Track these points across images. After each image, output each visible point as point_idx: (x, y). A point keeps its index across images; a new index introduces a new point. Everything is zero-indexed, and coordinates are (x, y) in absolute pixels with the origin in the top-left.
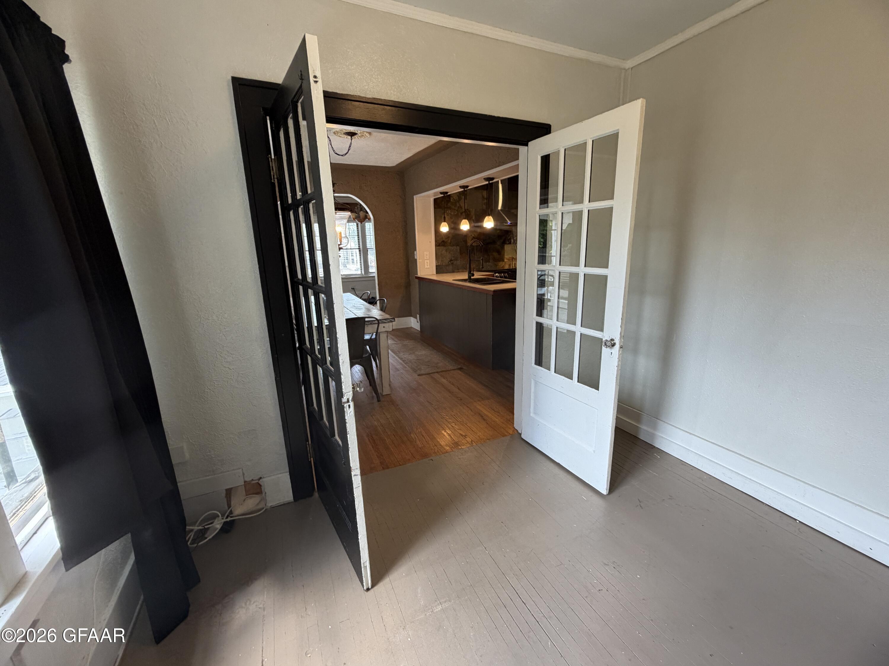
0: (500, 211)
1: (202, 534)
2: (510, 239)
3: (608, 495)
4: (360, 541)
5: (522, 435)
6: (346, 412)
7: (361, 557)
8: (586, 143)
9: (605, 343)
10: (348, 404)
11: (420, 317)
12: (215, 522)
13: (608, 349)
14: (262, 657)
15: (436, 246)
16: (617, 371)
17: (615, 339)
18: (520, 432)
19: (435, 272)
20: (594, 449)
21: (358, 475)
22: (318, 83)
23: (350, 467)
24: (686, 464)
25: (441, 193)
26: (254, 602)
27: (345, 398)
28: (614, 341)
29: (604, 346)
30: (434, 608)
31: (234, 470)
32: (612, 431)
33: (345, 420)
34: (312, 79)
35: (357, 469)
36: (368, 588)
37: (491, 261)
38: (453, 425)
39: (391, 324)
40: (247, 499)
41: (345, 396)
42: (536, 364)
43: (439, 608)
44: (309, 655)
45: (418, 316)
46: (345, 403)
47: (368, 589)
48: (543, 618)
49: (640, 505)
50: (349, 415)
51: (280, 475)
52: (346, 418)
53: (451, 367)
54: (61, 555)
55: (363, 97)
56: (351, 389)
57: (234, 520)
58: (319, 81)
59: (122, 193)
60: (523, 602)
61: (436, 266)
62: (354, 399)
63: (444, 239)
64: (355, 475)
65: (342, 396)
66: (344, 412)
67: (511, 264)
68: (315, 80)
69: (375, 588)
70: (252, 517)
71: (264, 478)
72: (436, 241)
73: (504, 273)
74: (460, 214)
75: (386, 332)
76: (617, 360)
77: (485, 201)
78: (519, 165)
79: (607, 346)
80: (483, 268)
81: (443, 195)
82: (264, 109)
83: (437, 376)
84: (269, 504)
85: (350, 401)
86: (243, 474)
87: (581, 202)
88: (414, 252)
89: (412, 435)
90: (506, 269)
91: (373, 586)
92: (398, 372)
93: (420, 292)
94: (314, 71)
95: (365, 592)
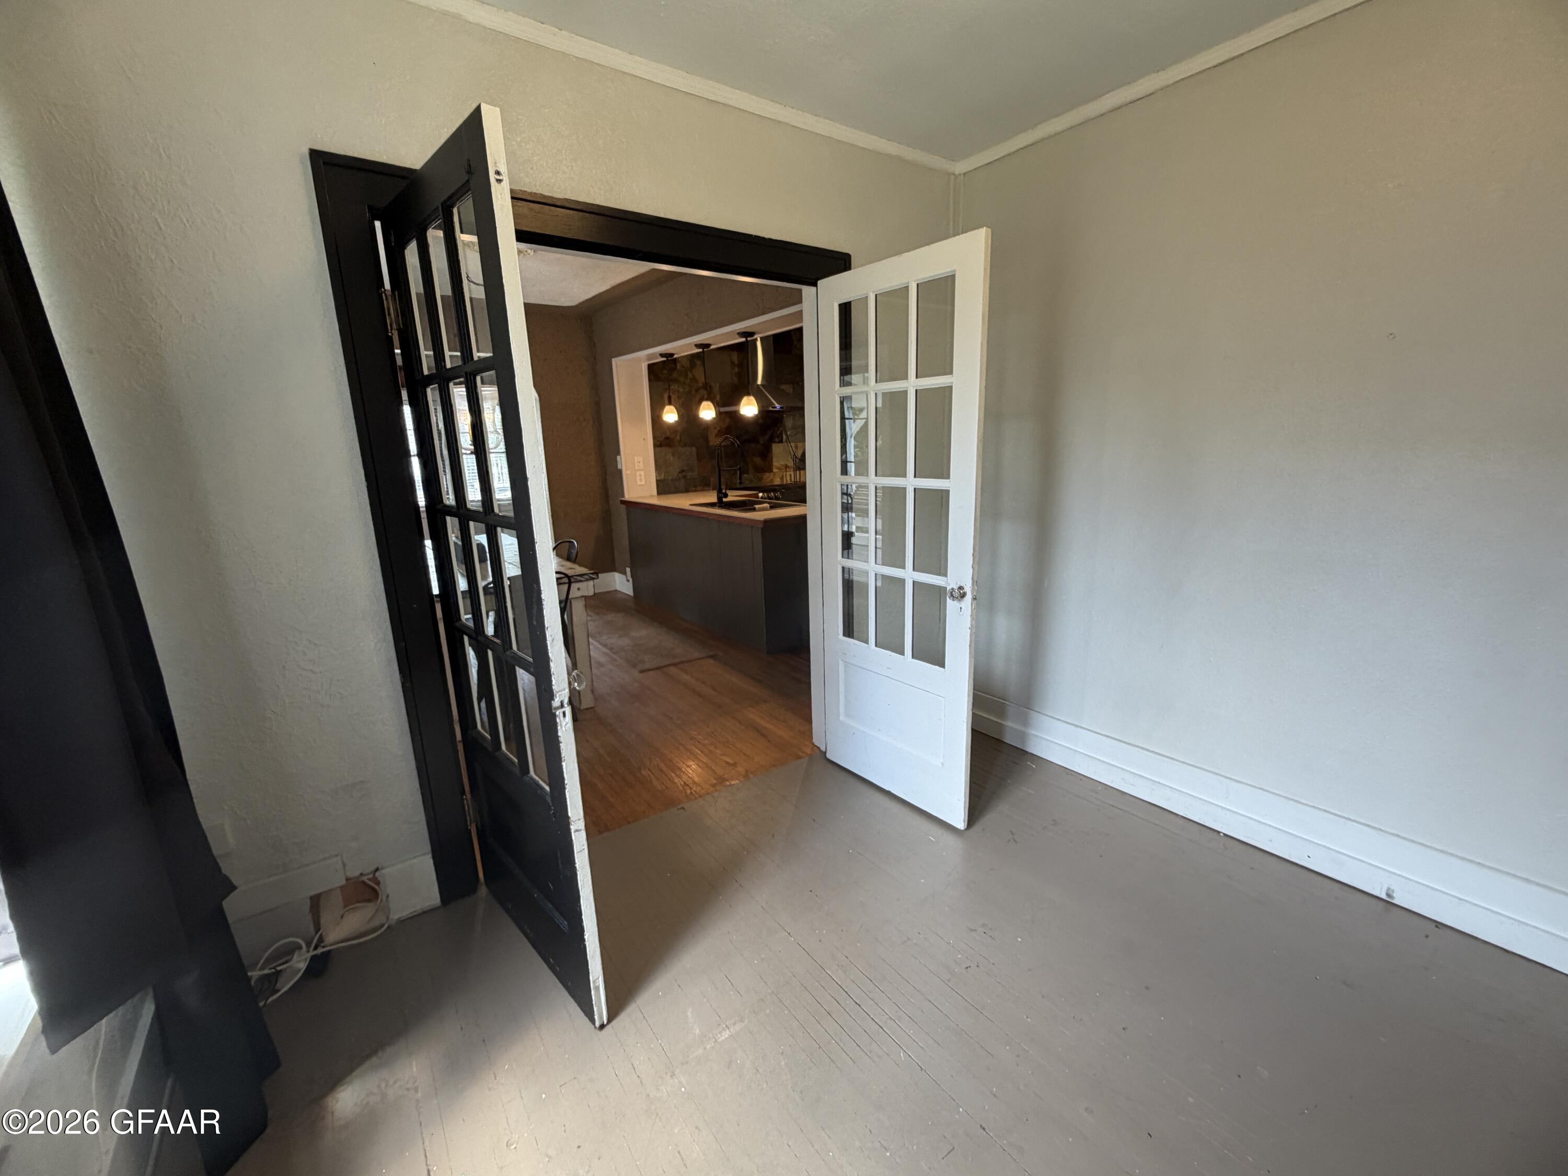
0: (761, 387)
1: (271, 980)
2: (781, 434)
3: (964, 830)
4: (587, 943)
5: (827, 755)
6: (559, 724)
7: (590, 971)
8: (908, 287)
9: (951, 593)
10: (561, 711)
11: (631, 571)
12: (294, 959)
13: (956, 602)
14: (427, 1165)
15: (655, 446)
16: (971, 635)
17: (965, 587)
18: (823, 749)
19: (655, 492)
20: (942, 761)
21: (581, 830)
22: (502, 183)
23: (568, 818)
24: (1073, 773)
25: (662, 355)
26: (395, 1082)
27: (558, 701)
28: (963, 589)
29: (950, 598)
30: (717, 1035)
31: (325, 859)
32: (967, 730)
33: (558, 737)
34: (492, 177)
35: (579, 819)
36: (602, 1023)
37: (750, 472)
38: (712, 748)
39: (591, 583)
40: (346, 913)
41: (556, 698)
42: (844, 635)
43: (726, 1034)
44: (513, 1147)
45: (628, 570)
46: (557, 708)
47: (602, 1027)
48: (889, 1021)
49: (1014, 839)
50: (564, 729)
51: (415, 861)
52: (560, 734)
53: (696, 655)
54: (40, 1024)
55: (549, 197)
56: (566, 685)
57: (329, 951)
58: (504, 178)
59: (90, 352)
60: (856, 1003)
61: (657, 481)
62: (570, 702)
63: (668, 434)
64: (577, 831)
65: (551, 696)
66: (555, 724)
67: (785, 477)
68: (498, 177)
69: (614, 1023)
70: (365, 942)
71: (383, 868)
72: (654, 438)
73: (775, 491)
74: (693, 391)
75: (583, 598)
76: (970, 618)
77: (736, 370)
78: (803, 312)
79: (954, 597)
80: (741, 483)
81: (665, 359)
82: (371, 208)
83: (673, 670)
84: (395, 916)
85: (566, 706)
86: (344, 865)
87: (905, 377)
88: (616, 458)
89: (644, 773)
90: (777, 485)
91: (610, 1020)
92: (602, 669)
93: (629, 528)
94: (496, 163)
95: (598, 1032)
